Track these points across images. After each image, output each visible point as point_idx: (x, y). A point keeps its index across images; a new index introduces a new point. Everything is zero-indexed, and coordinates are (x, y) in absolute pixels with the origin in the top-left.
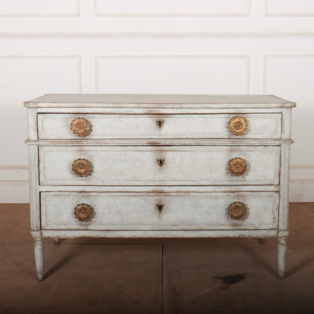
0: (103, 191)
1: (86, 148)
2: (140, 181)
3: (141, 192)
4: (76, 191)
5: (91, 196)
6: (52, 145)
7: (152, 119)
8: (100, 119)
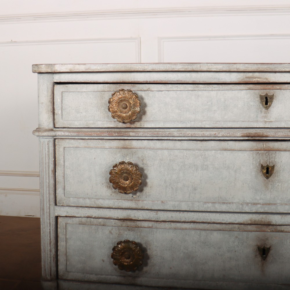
0: (164, 220)
1: (135, 144)
2: (230, 203)
3: (229, 224)
4: (116, 218)
5: (141, 227)
6: (76, 138)
7: (252, 93)
8: (160, 92)
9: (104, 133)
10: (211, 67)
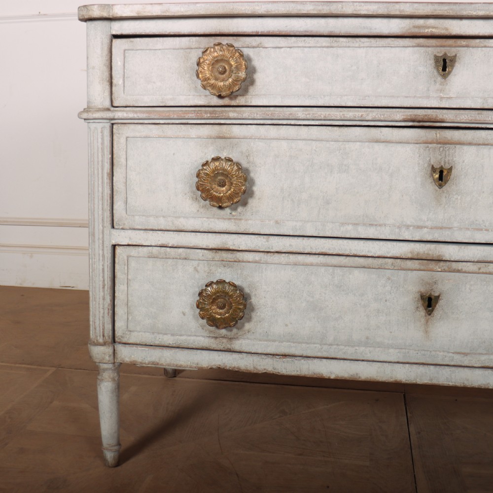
0: (278, 250)
1: (236, 130)
2: (380, 225)
4: (204, 247)
5: (243, 262)
6: (146, 121)
7: (422, 51)
8: (277, 49)
9: (189, 113)
10: (358, 8)
